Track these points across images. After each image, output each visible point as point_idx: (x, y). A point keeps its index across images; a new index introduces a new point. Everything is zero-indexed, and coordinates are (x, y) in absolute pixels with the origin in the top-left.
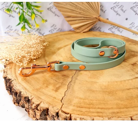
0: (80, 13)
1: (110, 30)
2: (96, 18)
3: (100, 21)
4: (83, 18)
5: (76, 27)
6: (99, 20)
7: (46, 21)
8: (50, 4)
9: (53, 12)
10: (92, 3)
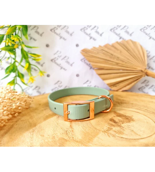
2: (142, 71)
4: (121, 71)
5: (110, 84)
6: (147, 74)
7: (48, 76)
8: (55, 54)
9: (58, 64)
10: (134, 52)
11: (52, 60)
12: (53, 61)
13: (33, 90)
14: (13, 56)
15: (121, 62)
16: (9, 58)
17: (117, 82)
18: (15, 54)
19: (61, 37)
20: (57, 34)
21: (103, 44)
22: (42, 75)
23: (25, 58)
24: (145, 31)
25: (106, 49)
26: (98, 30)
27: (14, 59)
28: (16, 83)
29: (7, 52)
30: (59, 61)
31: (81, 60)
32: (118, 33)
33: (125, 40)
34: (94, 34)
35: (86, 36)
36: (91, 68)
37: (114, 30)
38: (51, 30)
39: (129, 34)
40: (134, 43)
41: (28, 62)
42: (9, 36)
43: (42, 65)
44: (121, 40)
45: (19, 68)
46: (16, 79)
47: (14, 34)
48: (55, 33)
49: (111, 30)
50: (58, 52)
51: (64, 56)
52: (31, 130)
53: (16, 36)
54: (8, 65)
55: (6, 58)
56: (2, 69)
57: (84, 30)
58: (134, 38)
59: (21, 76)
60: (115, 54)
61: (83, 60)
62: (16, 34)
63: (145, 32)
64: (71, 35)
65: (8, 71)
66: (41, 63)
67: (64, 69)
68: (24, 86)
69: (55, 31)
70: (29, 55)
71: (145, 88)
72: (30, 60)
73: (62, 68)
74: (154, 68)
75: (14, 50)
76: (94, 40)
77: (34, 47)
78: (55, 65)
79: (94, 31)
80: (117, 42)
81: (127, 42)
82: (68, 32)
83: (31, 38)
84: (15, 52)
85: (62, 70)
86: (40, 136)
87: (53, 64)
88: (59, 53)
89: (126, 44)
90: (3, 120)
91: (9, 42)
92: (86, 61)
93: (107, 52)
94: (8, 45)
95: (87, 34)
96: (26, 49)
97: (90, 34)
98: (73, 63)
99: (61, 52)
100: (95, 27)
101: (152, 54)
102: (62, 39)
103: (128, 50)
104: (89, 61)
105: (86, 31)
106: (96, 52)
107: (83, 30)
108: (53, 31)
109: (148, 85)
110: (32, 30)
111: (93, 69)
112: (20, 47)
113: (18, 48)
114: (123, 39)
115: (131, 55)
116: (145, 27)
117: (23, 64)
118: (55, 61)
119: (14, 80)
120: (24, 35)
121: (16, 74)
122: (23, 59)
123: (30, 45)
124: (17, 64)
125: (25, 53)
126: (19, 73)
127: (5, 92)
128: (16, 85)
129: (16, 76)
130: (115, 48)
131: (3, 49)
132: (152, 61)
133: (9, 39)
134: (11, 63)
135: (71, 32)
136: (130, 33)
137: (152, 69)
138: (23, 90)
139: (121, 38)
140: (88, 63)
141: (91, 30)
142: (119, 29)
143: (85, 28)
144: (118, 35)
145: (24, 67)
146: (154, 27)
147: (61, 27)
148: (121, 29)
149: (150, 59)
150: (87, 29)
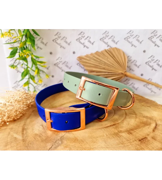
0: (104, 69)
1: (145, 86)
2: (122, 73)
4: (107, 73)
6: (126, 76)
7: (53, 76)
8: (57, 60)
9: (59, 68)
10: (118, 58)
11: (55, 65)
12: (56, 65)
13: (42, 87)
15: (107, 67)
16: (23, 64)
18: (27, 62)
19: (61, 47)
20: (58, 44)
21: (94, 51)
22: (48, 77)
23: (34, 64)
24: (128, 39)
25: (97, 56)
26: (90, 40)
27: (27, 65)
28: (30, 83)
29: (21, 61)
30: (60, 65)
31: (77, 64)
32: (106, 42)
33: (111, 48)
34: (87, 43)
35: (81, 45)
36: (85, 70)
37: (103, 40)
38: (53, 40)
39: (115, 43)
40: (118, 50)
41: (37, 68)
42: (22, 49)
43: (48, 69)
44: (109, 47)
45: (31, 72)
46: (30, 81)
47: (25, 46)
48: (57, 43)
49: (101, 39)
50: (59, 58)
51: (64, 61)
56: (18, 71)
57: (79, 40)
58: (118, 46)
59: (32, 78)
60: (103, 60)
61: (79, 65)
62: (26, 47)
63: (128, 41)
64: (69, 44)
65: (23, 75)
66: (47, 67)
68: (35, 85)
69: (57, 41)
72: (38, 66)
73: (63, 70)
74: (134, 70)
76: (87, 48)
77: (41, 57)
79: (87, 41)
80: (106, 51)
81: (113, 49)
82: (66, 42)
83: (38, 48)
84: (27, 60)
87: (56, 67)
89: (112, 51)
92: (81, 65)
94: (22, 56)
95: (81, 43)
96: (34, 58)
97: (84, 43)
98: (71, 66)
99: (61, 59)
100: (88, 37)
101: (133, 59)
103: (113, 57)
106: (89, 59)
107: (78, 40)
108: (55, 41)
109: (129, 83)
110: (38, 40)
112: (30, 56)
114: (110, 47)
115: (115, 61)
116: (128, 37)
117: (33, 69)
118: (57, 65)
119: (28, 81)
120: (32, 47)
124: (29, 69)
125: (34, 61)
126: (31, 76)
128: (30, 85)
129: (29, 78)
130: (104, 54)
131: (17, 59)
132: (133, 64)
134: (25, 68)
135: (68, 42)
136: (116, 41)
137: (133, 70)
138: (34, 87)
139: (108, 46)
140: (83, 66)
141: (85, 39)
142: (107, 38)
143: (80, 38)
144: (106, 43)
145: (34, 71)
146: (136, 36)
147: (61, 38)
148: (109, 39)
149: (131, 63)
150: (82, 39)
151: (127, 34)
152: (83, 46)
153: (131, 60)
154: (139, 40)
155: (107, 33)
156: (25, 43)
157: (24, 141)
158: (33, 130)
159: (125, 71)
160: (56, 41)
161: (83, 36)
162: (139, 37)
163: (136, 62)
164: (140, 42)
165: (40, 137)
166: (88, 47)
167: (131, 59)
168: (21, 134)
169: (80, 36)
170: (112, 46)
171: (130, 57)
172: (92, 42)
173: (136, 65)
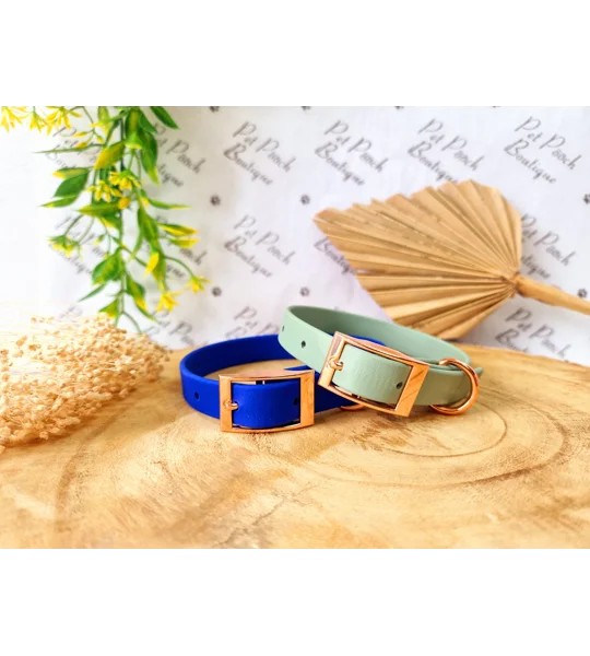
0: (426, 257)
2: (503, 279)
3: (522, 293)
4: (439, 279)
5: (404, 318)
6: (521, 291)
7: (216, 292)
8: (236, 227)
9: (244, 258)
10: (483, 220)
11: (227, 245)
12: (232, 247)
13: (172, 333)
14: (114, 232)
15: (438, 252)
16: (101, 238)
17: (426, 312)
18: (119, 225)
19: (256, 175)
20: (244, 165)
21: (383, 195)
22: (197, 287)
23: (149, 238)
25: (394, 212)
26: (371, 152)
27: (118, 241)
28: (123, 312)
29: (97, 221)
30: (249, 248)
31: (317, 245)
32: (433, 160)
33: (455, 182)
34: (357, 165)
35: (334, 169)
36: (346, 269)
37: (420, 152)
38: (226, 153)
39: (469, 164)
40: (483, 191)
41: (158, 250)
42: (104, 173)
43: (198, 261)
44: (444, 182)
45: (131, 266)
46: (122, 301)
47: (118, 165)
48: (239, 161)
49: (411, 151)
50: (245, 219)
51: (264, 234)
52: (161, 429)
53: (125, 172)
54: (99, 260)
55: (91, 237)
56: (81, 269)
57: (327, 153)
58: (480, 177)
59: (136, 291)
60: (420, 226)
61: (322, 246)
62: (123, 168)
63: (520, 157)
64: (287, 167)
65: (100, 274)
66: (197, 253)
67: (264, 272)
68: (144, 323)
69: (240, 156)
70: (161, 229)
71: (517, 334)
72: (163, 243)
73: (256, 269)
74: (548, 272)
75: (118, 215)
76: (358, 181)
77: (176, 206)
78: (238, 259)
79: (356, 154)
80: (430, 190)
81: (461, 188)
82: (277, 160)
83: (167, 178)
84: (120, 219)
85: (259, 275)
86: (183, 442)
87: (232, 256)
88: (249, 221)
89: (455, 193)
90: (89, 401)
91: (102, 190)
92: (331, 248)
93: (395, 219)
94: (102, 200)
95: (335, 165)
96: (151, 211)
97: (344, 165)
98: (293, 254)
99: (254, 222)
100: (361, 142)
101: (542, 227)
102: (258, 181)
103: (462, 214)
104: (341, 248)
105: (331, 155)
106: (363, 220)
107: (323, 153)
108: (232, 155)
109: (529, 326)
110: (168, 152)
111: (354, 272)
112: (135, 206)
113: (128, 207)
114: (450, 179)
115: (473, 230)
116: (521, 141)
117: (141, 255)
118: (236, 247)
119: (116, 302)
120: (146, 169)
121: (122, 286)
122: (144, 240)
123: (164, 200)
124: (125, 255)
125: (148, 222)
126: (131, 285)
127: (95, 331)
128: (123, 317)
129: (121, 292)
130: (423, 208)
131: (84, 211)
132: (543, 247)
133: (102, 182)
134: (108, 253)
135: (285, 158)
136: (473, 159)
137: (543, 274)
139: (441, 176)
140: (339, 253)
141: (350, 150)
142: (437, 148)
143: (330, 144)
144: (434, 166)
145: (144, 264)
146: (553, 139)
147: (256, 145)
148: (444, 149)
149: (537, 243)
150: (336, 147)
151: (517, 130)
152: (343, 176)
153: (534, 233)
154: (564, 156)
155: (436, 126)
156: (119, 152)
157: (60, 530)
158: (114, 479)
159: (515, 270)
160: (236, 154)
161: (344, 136)
162: (563, 143)
163: (557, 240)
164: (568, 162)
165: (147, 511)
166: (362, 178)
167: (533, 228)
168: (52, 497)
169: (332, 137)
170: (454, 178)
171: (529, 221)
172: (378, 160)
173: (557, 254)
